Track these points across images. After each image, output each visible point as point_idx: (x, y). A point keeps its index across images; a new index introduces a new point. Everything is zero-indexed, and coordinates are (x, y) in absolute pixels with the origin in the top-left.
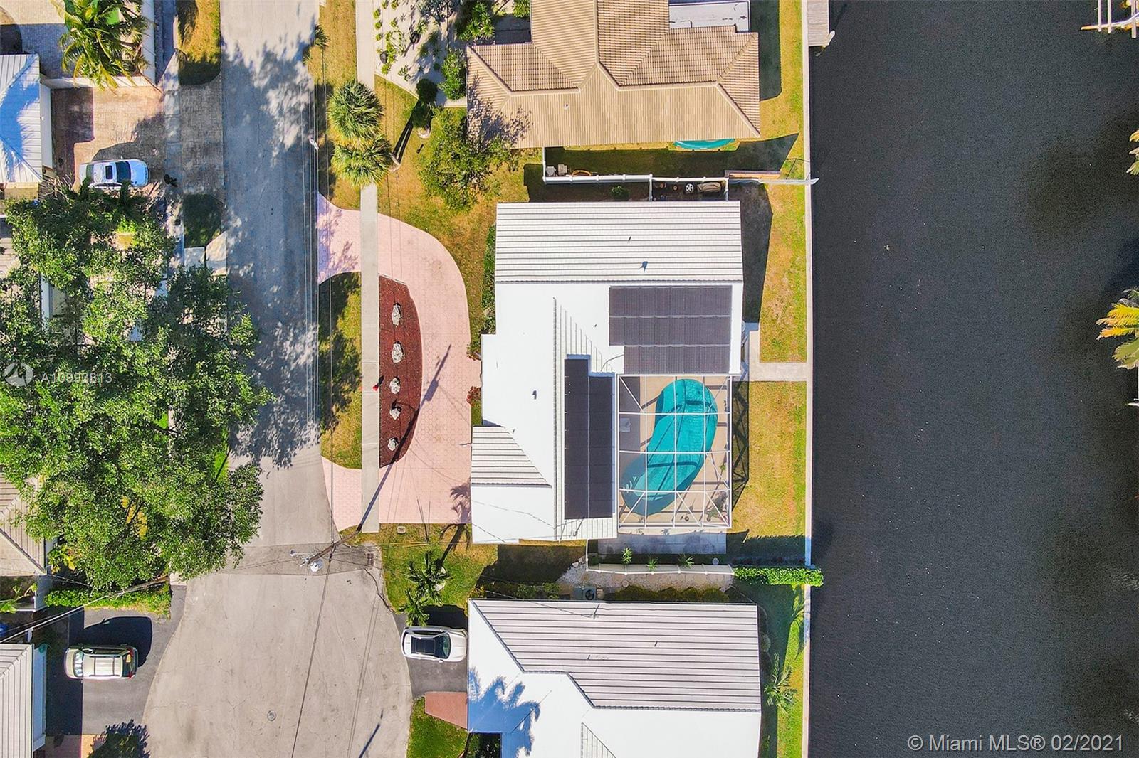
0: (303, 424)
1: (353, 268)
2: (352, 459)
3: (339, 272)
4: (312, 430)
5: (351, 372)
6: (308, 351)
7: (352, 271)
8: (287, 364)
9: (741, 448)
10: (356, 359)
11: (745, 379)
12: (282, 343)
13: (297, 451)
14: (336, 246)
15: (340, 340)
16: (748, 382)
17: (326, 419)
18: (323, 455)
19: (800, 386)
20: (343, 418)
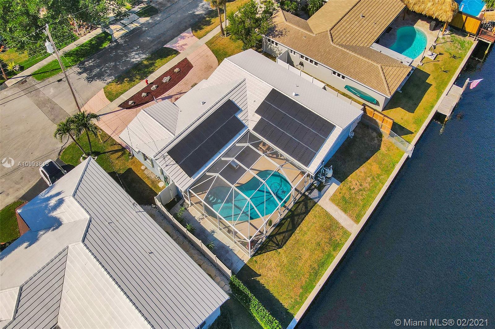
2: (111, 97)
3: (175, 48)
4: (110, 79)
5: (144, 75)
6: (139, 59)
7: (179, 51)
8: (127, 57)
10: (151, 72)
14: (181, 42)
15: (153, 64)
16: (316, 203)
18: (104, 88)
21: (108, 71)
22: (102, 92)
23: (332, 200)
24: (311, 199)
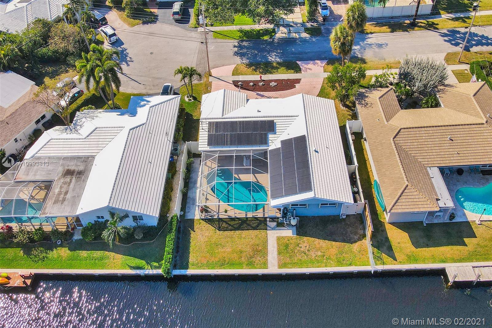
0: (248, 59)
1: (303, 71)
2: (235, 72)
3: (301, 67)
4: (246, 61)
5: (266, 72)
6: (273, 59)
7: (302, 71)
8: (269, 53)
9: (235, 226)
10: (271, 73)
11: (268, 228)
12: (275, 52)
13: (239, 57)
14: (310, 65)
15: (277, 68)
16: (267, 230)
17: (249, 65)
18: (237, 65)
19: (265, 265)
20: (250, 70)
21: (249, 55)
22: (234, 66)
23: (279, 239)
24: (266, 225)
